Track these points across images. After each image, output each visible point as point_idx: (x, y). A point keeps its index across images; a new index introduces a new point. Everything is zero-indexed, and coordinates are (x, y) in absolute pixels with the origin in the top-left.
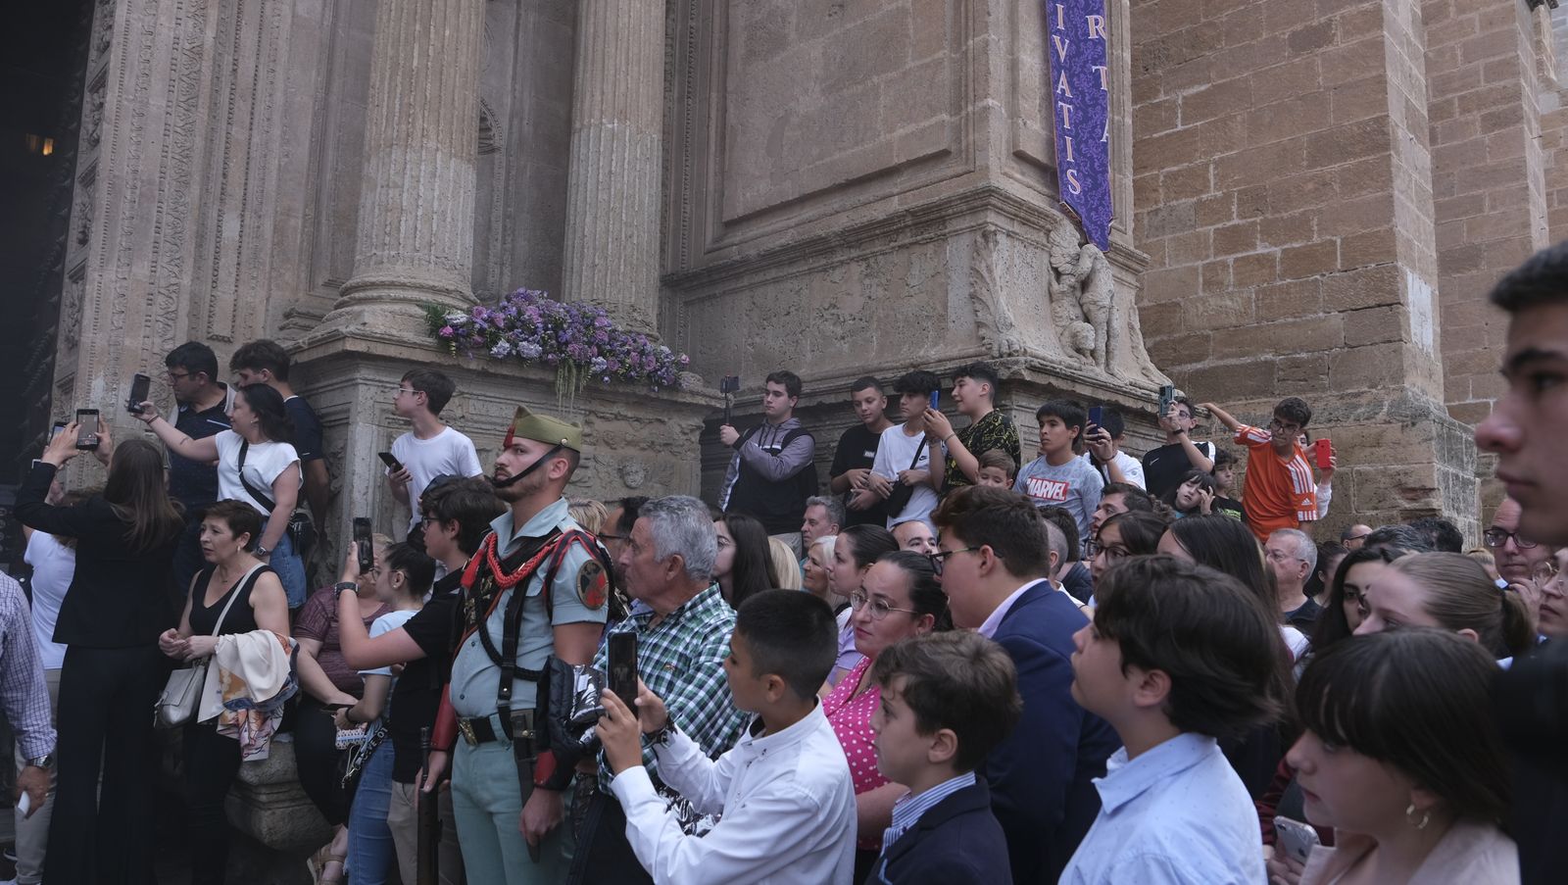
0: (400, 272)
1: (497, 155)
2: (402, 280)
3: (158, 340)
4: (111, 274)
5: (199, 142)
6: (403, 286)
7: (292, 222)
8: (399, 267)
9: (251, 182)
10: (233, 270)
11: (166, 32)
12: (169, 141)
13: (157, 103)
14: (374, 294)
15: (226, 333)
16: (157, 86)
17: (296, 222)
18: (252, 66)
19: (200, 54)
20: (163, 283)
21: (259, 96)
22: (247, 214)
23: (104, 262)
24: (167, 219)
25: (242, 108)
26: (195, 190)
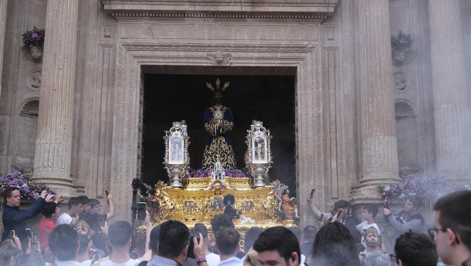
0: (373, 176)
1: (416, 118)
2: (374, 178)
3: (318, 202)
4: (305, 185)
5: (322, 142)
6: (374, 180)
7: (351, 159)
8: (373, 174)
9: (338, 149)
10: (336, 177)
11: (310, 113)
12: (315, 144)
13: (310, 134)
14: (366, 183)
15: (336, 196)
16: (310, 129)
17: (352, 159)
18: (334, 114)
19: (319, 117)
20: (317, 185)
21: (337, 122)
22: (338, 159)
23: (303, 182)
24: (316, 166)
25: (333, 127)
26: (322, 156)
